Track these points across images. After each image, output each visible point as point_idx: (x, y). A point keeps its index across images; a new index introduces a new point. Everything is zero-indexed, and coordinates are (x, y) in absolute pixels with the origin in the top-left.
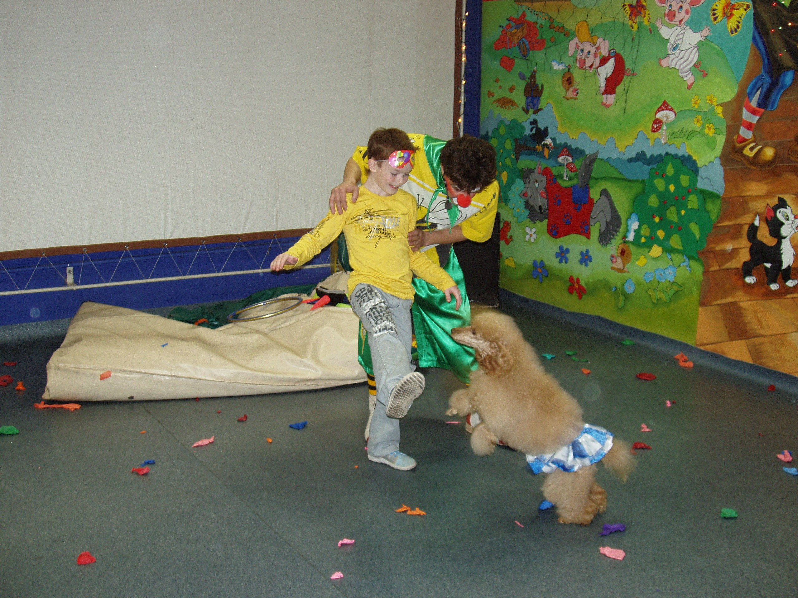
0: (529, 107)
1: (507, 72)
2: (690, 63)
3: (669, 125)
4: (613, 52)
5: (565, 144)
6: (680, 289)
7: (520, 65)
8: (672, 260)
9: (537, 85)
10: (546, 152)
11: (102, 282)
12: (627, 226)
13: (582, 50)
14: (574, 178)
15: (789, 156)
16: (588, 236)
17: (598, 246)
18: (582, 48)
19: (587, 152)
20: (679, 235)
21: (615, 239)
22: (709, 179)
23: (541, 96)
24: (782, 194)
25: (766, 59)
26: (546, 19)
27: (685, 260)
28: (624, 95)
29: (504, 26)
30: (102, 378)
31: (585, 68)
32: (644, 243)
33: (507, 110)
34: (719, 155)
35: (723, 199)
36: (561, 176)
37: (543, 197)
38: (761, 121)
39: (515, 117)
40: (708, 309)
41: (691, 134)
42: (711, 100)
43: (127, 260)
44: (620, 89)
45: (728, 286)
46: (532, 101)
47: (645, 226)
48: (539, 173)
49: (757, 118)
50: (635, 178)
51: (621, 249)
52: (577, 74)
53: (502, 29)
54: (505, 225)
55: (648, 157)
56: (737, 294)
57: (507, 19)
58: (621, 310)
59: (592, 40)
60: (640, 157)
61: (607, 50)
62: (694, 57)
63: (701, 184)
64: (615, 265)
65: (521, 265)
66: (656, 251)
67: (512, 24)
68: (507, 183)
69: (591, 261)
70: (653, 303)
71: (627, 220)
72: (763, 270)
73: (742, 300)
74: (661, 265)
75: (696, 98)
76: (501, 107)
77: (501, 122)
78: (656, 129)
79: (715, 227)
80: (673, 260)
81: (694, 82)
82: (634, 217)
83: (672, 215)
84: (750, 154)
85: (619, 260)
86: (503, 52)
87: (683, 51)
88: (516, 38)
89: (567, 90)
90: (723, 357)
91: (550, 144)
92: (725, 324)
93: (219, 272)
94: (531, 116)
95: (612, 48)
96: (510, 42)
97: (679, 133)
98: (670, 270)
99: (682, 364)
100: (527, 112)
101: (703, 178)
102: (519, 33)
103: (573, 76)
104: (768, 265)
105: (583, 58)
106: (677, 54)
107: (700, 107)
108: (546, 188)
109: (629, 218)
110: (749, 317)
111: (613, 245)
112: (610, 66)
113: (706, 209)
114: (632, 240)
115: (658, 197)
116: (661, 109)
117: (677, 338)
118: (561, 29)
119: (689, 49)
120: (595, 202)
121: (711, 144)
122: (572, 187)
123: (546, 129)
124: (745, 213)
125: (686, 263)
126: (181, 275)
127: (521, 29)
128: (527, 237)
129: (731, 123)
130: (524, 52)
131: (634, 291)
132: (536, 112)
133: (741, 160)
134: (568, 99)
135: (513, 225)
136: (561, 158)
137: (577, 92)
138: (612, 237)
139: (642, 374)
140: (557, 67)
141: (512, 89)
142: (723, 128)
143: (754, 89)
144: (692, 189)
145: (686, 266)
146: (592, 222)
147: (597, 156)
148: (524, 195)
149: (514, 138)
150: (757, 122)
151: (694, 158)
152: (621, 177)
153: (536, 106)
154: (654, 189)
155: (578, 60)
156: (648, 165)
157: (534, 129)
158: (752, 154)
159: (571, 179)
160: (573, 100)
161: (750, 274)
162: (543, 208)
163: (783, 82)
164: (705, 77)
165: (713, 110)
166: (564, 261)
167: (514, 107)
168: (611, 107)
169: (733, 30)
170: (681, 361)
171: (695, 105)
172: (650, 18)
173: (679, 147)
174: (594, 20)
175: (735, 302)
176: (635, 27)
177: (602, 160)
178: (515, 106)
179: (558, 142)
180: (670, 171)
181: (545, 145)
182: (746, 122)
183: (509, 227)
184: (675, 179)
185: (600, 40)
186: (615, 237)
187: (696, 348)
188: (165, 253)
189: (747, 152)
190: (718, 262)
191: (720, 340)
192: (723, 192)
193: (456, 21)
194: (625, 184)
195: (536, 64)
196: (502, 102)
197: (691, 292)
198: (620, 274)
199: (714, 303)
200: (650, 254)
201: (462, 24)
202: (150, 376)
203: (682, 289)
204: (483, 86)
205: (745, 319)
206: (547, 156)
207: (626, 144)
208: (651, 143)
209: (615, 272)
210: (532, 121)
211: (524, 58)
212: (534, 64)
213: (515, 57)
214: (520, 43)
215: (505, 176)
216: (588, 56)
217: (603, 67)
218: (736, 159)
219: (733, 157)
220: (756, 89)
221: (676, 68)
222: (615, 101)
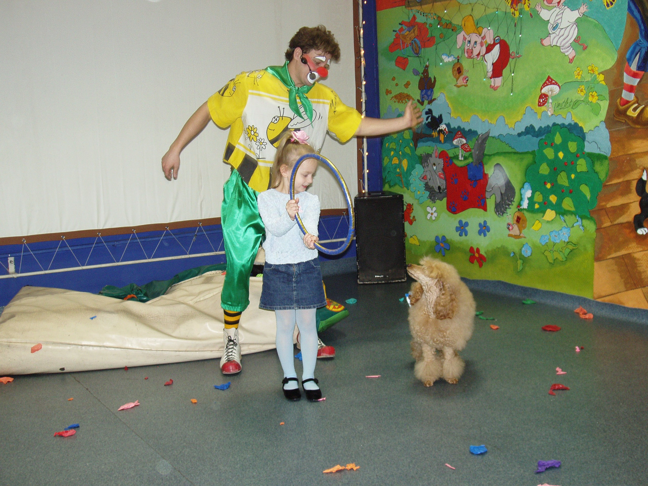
0: (424, 99)
1: (401, 70)
2: (570, 39)
3: (554, 98)
4: (498, 39)
5: (459, 127)
6: (574, 248)
7: (414, 63)
8: (565, 222)
9: (430, 78)
10: (442, 137)
11: (41, 270)
12: (521, 195)
13: (469, 42)
14: (469, 157)
16: (485, 209)
17: (495, 216)
18: (469, 39)
19: (479, 133)
20: (571, 198)
21: (510, 208)
22: (596, 143)
23: (434, 88)
25: (642, 25)
26: (434, 19)
27: (578, 220)
28: (511, 76)
30: (33, 350)
31: (473, 57)
32: (538, 209)
33: (404, 104)
34: (604, 121)
35: (611, 159)
36: (456, 157)
37: (441, 178)
38: (642, 83)
40: (604, 263)
41: (576, 103)
42: (592, 70)
43: (64, 249)
44: (506, 71)
45: (621, 239)
46: (426, 94)
47: (538, 193)
48: (436, 157)
49: (638, 80)
50: (526, 151)
51: (516, 217)
52: (466, 64)
53: (395, 33)
54: (408, 207)
56: (630, 246)
57: (400, 24)
58: (519, 273)
59: (478, 31)
60: (530, 130)
61: (492, 38)
62: (574, 33)
63: (589, 148)
64: (511, 233)
65: (424, 242)
66: (550, 214)
67: (404, 27)
68: (407, 170)
69: (489, 231)
70: (550, 263)
71: (520, 190)
73: (635, 251)
74: (556, 227)
75: (578, 70)
76: (399, 102)
78: (542, 103)
79: (605, 186)
80: (567, 222)
81: (575, 56)
82: (527, 186)
83: (563, 179)
84: (633, 114)
85: (516, 227)
86: (398, 53)
87: (562, 29)
88: (408, 39)
89: (457, 79)
90: (621, 306)
91: (445, 129)
92: (621, 276)
93: (149, 258)
94: (426, 107)
95: (496, 36)
96: (403, 43)
97: (564, 104)
98: (565, 231)
99: (583, 316)
100: (422, 103)
101: (590, 142)
102: (412, 35)
103: (462, 66)
105: (471, 48)
106: (557, 33)
107: (582, 77)
108: (443, 169)
109: (523, 187)
110: (643, 266)
111: (508, 214)
112: (496, 51)
113: (594, 171)
114: (526, 208)
115: (548, 165)
116: (546, 84)
118: (448, 25)
119: (568, 26)
120: (489, 177)
121: (595, 110)
122: (467, 165)
123: (441, 117)
124: (632, 169)
125: (580, 223)
126: (114, 262)
127: (412, 31)
128: (429, 216)
129: (613, 88)
130: (416, 50)
131: (531, 254)
132: (430, 102)
133: (625, 121)
134: (459, 87)
135: (415, 207)
136: (456, 140)
137: (466, 79)
138: (507, 207)
139: (547, 326)
140: (446, 59)
141: (407, 85)
142: (606, 94)
143: (633, 54)
144: (580, 154)
145: (579, 226)
146: (487, 195)
147: (489, 135)
148: (424, 178)
150: (638, 84)
151: (580, 125)
152: (513, 151)
153: (430, 97)
154: (544, 158)
155: (466, 51)
156: (537, 137)
157: (430, 118)
158: (635, 114)
159: (465, 158)
160: (463, 87)
161: (641, 226)
162: (442, 188)
164: (585, 50)
165: (595, 79)
166: (464, 233)
168: (498, 89)
169: (609, 3)
170: (581, 313)
171: (577, 76)
172: (530, 4)
173: (565, 117)
174: (478, 13)
175: (630, 254)
176: (517, 13)
177: (493, 137)
179: (452, 127)
180: (558, 139)
181: (441, 131)
182: (628, 85)
183: (412, 209)
184: (564, 147)
185: (485, 30)
186: (510, 206)
187: (593, 301)
188: (99, 242)
189: (630, 113)
190: (609, 219)
191: (617, 291)
192: (610, 152)
193: (355, 29)
194: (515, 157)
195: (428, 60)
196: (399, 97)
197: (585, 249)
198: (517, 240)
199: (609, 257)
200: (544, 218)
201: (359, 32)
202: (80, 347)
203: (577, 247)
204: (381, 86)
205: (639, 268)
206: (443, 141)
207: (515, 120)
208: (539, 116)
209: (513, 239)
210: (428, 110)
211: (417, 55)
212: (426, 60)
213: (408, 56)
214: (412, 43)
215: (405, 163)
216: (475, 46)
217: (490, 54)
218: (620, 120)
219: (617, 120)
220: (635, 54)
221: (557, 45)
222: (503, 82)
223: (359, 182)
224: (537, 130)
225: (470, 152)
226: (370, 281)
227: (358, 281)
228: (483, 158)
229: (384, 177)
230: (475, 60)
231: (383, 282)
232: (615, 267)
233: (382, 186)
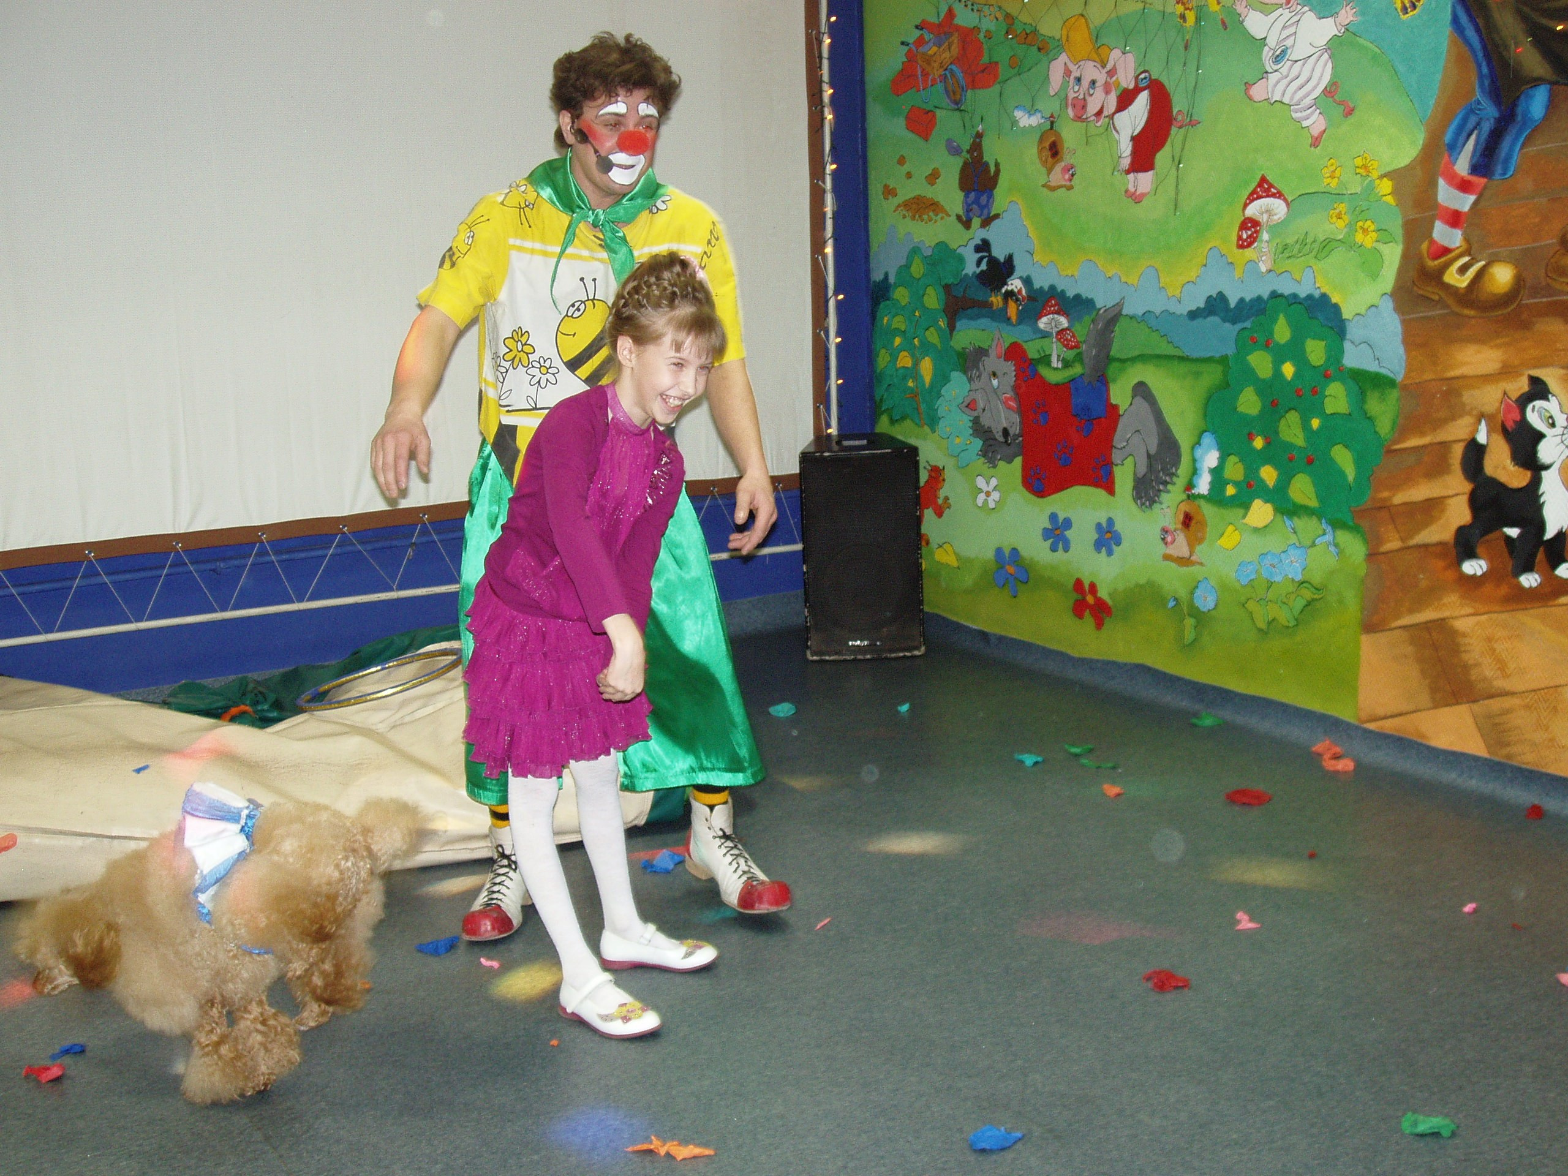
1: (919, 141)
2: (1315, 88)
3: (1277, 229)
4: (1145, 78)
5: (1052, 288)
6: (1316, 596)
7: (947, 123)
8: (1295, 533)
9: (987, 164)
10: (1012, 310)
11: (38, 633)
12: (1194, 460)
13: (1079, 80)
14: (1073, 362)
15: (1550, 281)
16: (1110, 488)
17: (1133, 507)
18: (1078, 75)
19: (1099, 304)
20: (1310, 475)
21: (1168, 492)
22: (1369, 345)
23: (995, 188)
24: (1535, 367)
25: (1484, 64)
26: (997, 19)
27: (1325, 530)
28: (1173, 171)
29: (911, 41)
31: (1087, 118)
32: (1232, 496)
33: (926, 223)
34: (1389, 290)
35: (1404, 388)
36: (1046, 360)
37: (1009, 408)
38: (1479, 207)
39: (942, 238)
40: (1382, 638)
41: (1327, 246)
42: (1365, 167)
43: (92, 581)
44: (1162, 158)
45: (1424, 584)
47: (1233, 459)
48: (999, 357)
49: (1472, 198)
50: (1209, 355)
51: (1182, 513)
52: (1070, 134)
53: (906, 49)
54: (933, 474)
55: (1233, 303)
56: (1445, 600)
57: (917, 27)
58: (1189, 648)
59: (1099, 55)
60: (1216, 305)
61: (1131, 75)
62: (1323, 73)
63: (1354, 358)
64: (1171, 550)
65: (970, 560)
66: (1261, 512)
67: (928, 36)
68: (932, 383)
69: (1118, 544)
70: (1260, 630)
71: (1193, 448)
72: (1503, 543)
73: (1456, 614)
74: (1273, 543)
75: (1332, 165)
76: (913, 218)
77: (915, 250)
78: (1245, 240)
79: (1390, 452)
80: (1299, 531)
81: (1325, 131)
82: (1208, 439)
83: (1291, 430)
84: (1458, 281)
85: (1181, 538)
86: (911, 99)
87: (1296, 61)
88: (936, 65)
89: (1049, 171)
90: (1421, 744)
91: (1020, 291)
92: (1422, 670)
93: (301, 600)
94: (978, 233)
96: (925, 74)
97: (1298, 246)
98: (1294, 553)
99: (1330, 765)
100: (967, 224)
101: (1357, 343)
103: (1061, 138)
104: (1513, 532)
105: (1081, 97)
106: (1284, 70)
107: (1341, 183)
108: (1016, 388)
109: (1198, 443)
110: (1475, 651)
111: (1164, 506)
112: (1141, 107)
113: (1365, 413)
114: (1206, 493)
115: (1260, 392)
116: (1255, 196)
117: (1315, 705)
118: (1030, 37)
120: (1121, 412)
121: (1371, 265)
122: (1069, 382)
123: (1010, 259)
124: (1453, 418)
125: (1328, 537)
126: (214, 611)
127: (946, 45)
128: (981, 498)
129: (1413, 214)
130: (954, 93)
131: (1216, 605)
132: (986, 222)
133: (1440, 297)
134: (1053, 189)
135: (950, 474)
136: (1044, 319)
137: (1071, 172)
138: (1161, 487)
139: (1238, 792)
140: (1025, 120)
141: (933, 177)
142: (1396, 227)
143: (1462, 134)
144: (1333, 370)
145: (1328, 544)
146: (1116, 456)
147: (1121, 310)
148: (971, 405)
149: (943, 283)
150: (1471, 208)
151: (1334, 300)
152: (1178, 353)
153: (986, 211)
154: (1249, 375)
155: (1070, 101)
156: (1234, 323)
157: (985, 260)
158: (1463, 281)
159: (1067, 364)
160: (1064, 190)
161: (1471, 555)
162: (1011, 432)
163: (1526, 113)
164: (1350, 117)
165: (1370, 188)
166: (1061, 546)
167: (939, 217)
168: (1145, 201)
169: (1408, 4)
170: (1327, 757)
171: (1329, 180)
173: (1299, 279)
174: (1100, 11)
175: (1443, 620)
176: (1191, 16)
177: (1131, 318)
178: (940, 215)
179: (1037, 285)
180: (1282, 332)
181: (1010, 294)
182: (1447, 209)
183: (941, 478)
184: (1294, 351)
185: (1115, 54)
186: (1169, 487)
187: (1357, 728)
188: (178, 563)
189: (1454, 278)
190: (1398, 532)
191: (1411, 707)
192: (1403, 371)
193: (808, 36)
194: (1184, 367)
195: (982, 119)
196: (914, 206)
197: (1341, 602)
198: (1185, 570)
199: (1393, 625)
200: (1246, 520)
201: (820, 43)
202: (106, 841)
203: (1320, 596)
204: (873, 175)
205: (1465, 657)
206: (1014, 318)
207: (1184, 279)
208: (1238, 273)
209: (1173, 565)
210: (980, 242)
211: (956, 107)
212: (978, 118)
213: (936, 107)
214: (946, 76)
215: (927, 367)
216: (1091, 91)
217: (1125, 113)
218: (1428, 295)
219: (1421, 292)
220: (1464, 134)
221: (1284, 101)
222: (1154, 186)
223: (816, 410)
224: (1232, 305)
225: (1078, 351)
226: (836, 654)
227: (808, 653)
228: (1106, 366)
229: (877, 398)
230: (1092, 125)
231: (868, 657)
232: (1409, 650)
233: (874, 420)
